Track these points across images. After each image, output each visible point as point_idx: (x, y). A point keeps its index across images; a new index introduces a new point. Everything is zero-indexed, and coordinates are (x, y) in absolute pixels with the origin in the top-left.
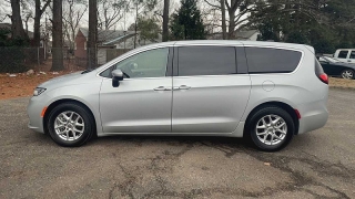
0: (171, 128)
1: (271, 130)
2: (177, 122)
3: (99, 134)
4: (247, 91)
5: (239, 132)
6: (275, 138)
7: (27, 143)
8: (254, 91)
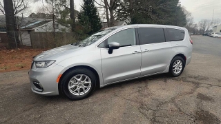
0: (140, 74)
2: (144, 70)
3: (102, 85)
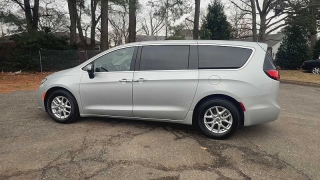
0: (132, 113)
1: (218, 120)
3: (82, 115)
4: (195, 84)
5: (189, 120)
6: (222, 128)
7: (37, 118)
8: (200, 84)
